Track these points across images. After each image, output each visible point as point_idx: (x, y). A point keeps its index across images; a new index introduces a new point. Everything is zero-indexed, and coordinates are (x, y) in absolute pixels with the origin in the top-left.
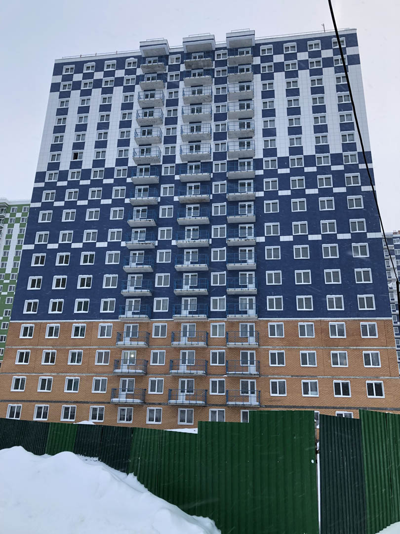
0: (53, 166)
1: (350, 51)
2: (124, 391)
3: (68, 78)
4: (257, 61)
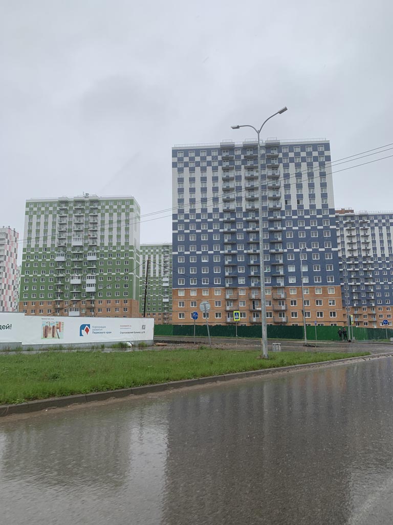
0: (181, 211)
1: (326, 153)
2: (229, 317)
3: (180, 160)
4: (281, 155)
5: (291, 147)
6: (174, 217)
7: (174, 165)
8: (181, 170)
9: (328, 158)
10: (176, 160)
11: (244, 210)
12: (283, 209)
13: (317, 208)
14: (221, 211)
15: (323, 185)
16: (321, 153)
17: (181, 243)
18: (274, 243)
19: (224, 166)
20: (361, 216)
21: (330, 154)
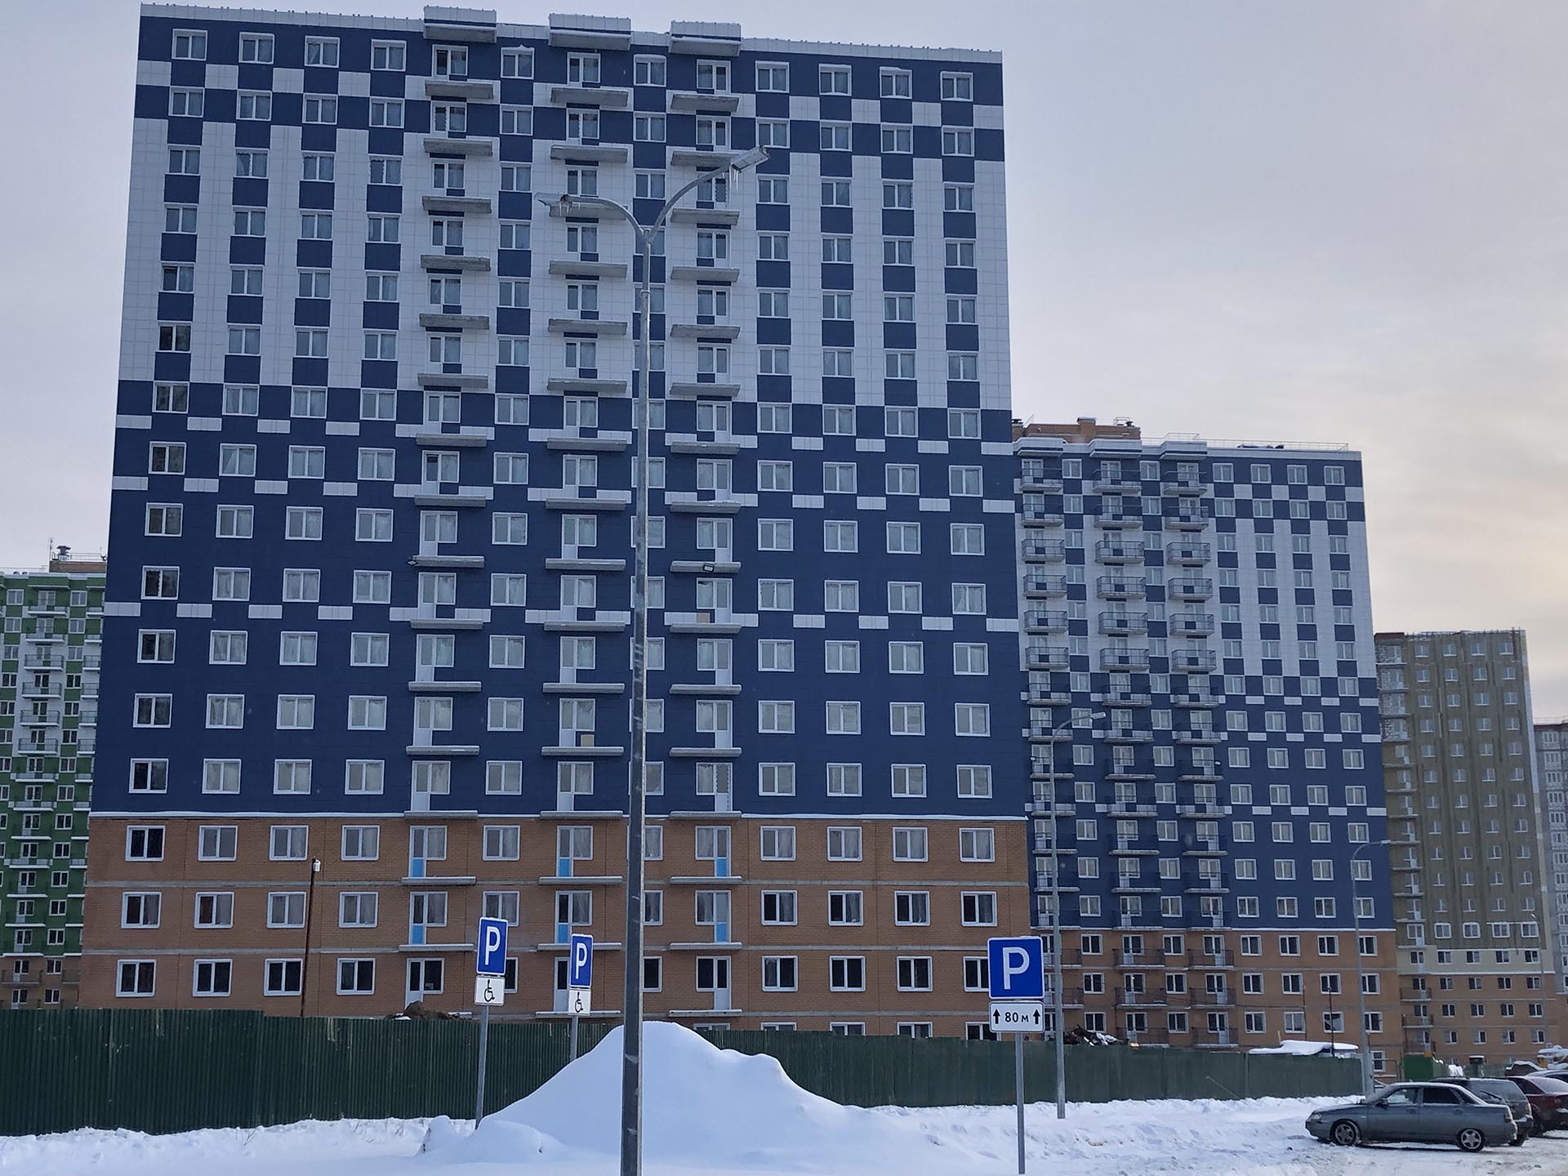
0: (172, 362)
1: (983, 117)
3: (190, 74)
4: (747, 105)
5: (805, 67)
6: (131, 396)
7: (148, 102)
8: (185, 133)
9: (992, 145)
10: (161, 74)
11: (537, 387)
12: (749, 393)
13: (923, 402)
14: (406, 380)
15: (961, 281)
16: (957, 114)
17: (162, 551)
18: (691, 577)
19: (435, 135)
20: (1169, 461)
21: (1003, 127)
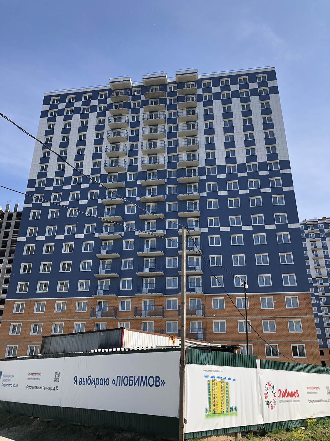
0: (42, 174)
1: (271, 84)
3: (53, 107)
4: (200, 91)
5: (216, 81)
6: (31, 183)
7: (44, 114)
8: (52, 119)
9: (275, 90)
10: (47, 108)
11: (140, 169)
13: (259, 160)
14: (103, 172)
21: (277, 85)
